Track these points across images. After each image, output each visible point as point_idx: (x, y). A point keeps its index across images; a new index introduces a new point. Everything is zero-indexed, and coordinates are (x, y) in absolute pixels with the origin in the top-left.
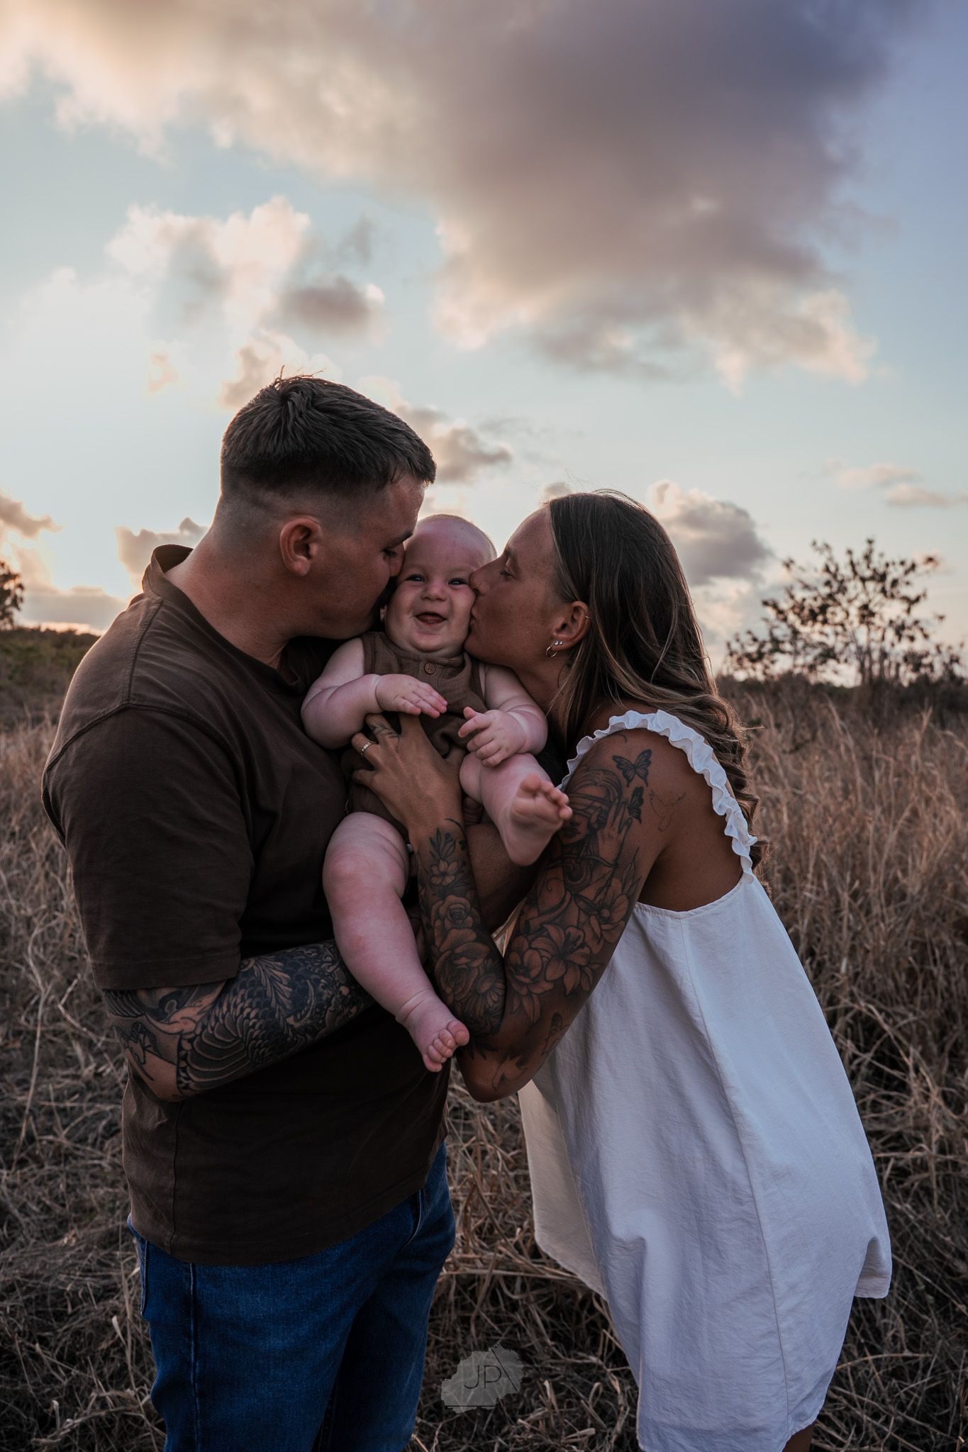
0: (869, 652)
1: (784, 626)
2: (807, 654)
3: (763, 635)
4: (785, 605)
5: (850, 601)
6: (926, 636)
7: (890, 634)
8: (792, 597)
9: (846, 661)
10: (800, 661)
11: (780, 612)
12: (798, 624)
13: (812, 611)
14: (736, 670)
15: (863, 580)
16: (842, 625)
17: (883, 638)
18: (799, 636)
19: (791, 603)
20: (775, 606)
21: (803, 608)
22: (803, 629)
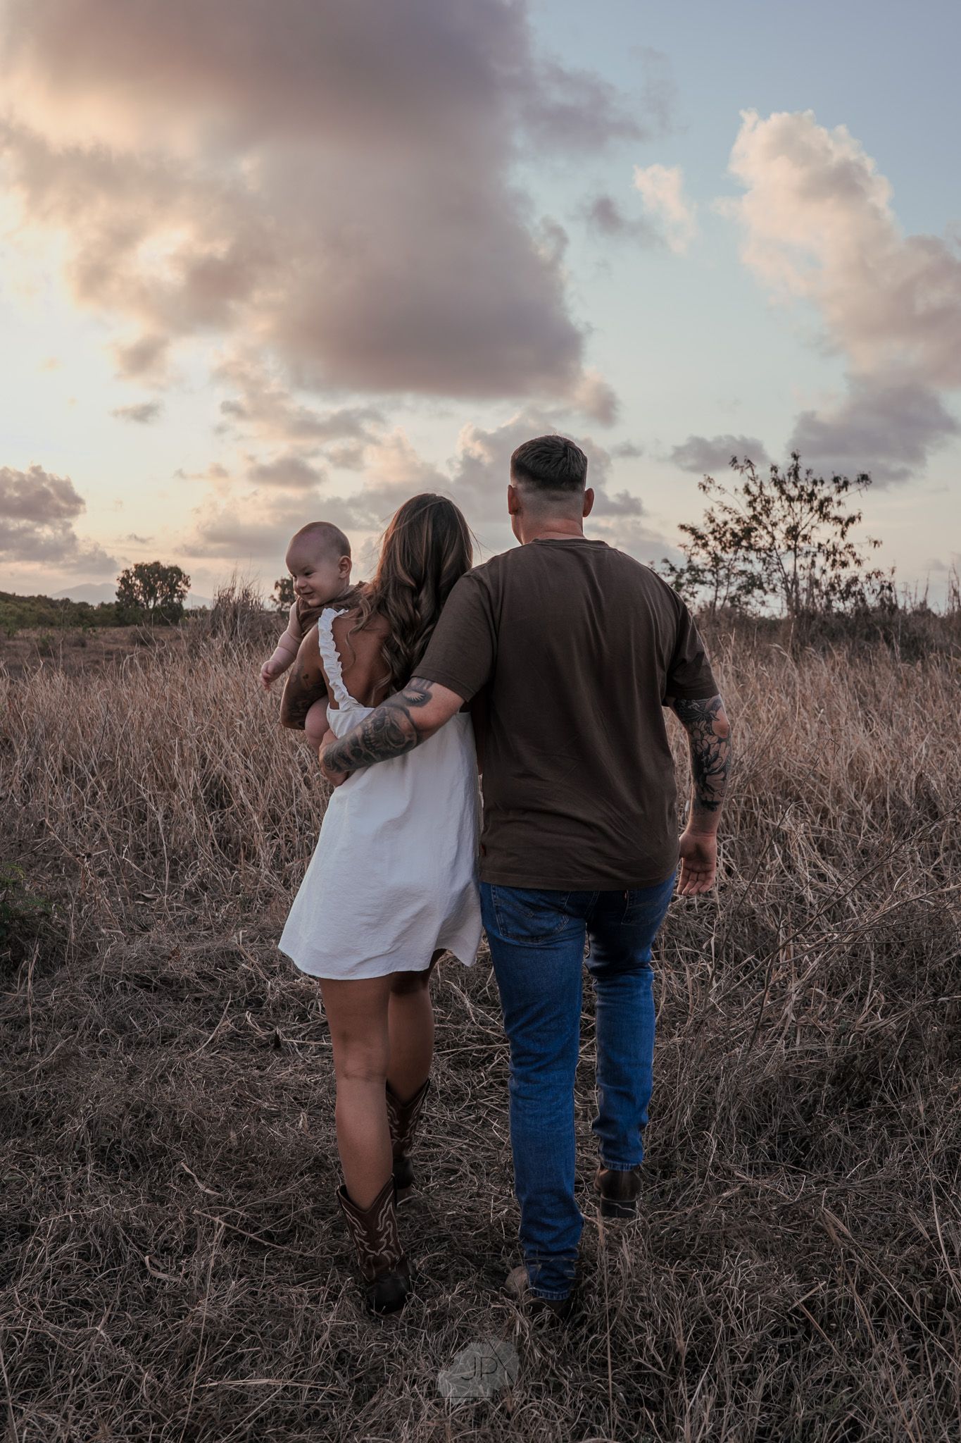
0: (795, 582)
1: (703, 553)
2: (730, 584)
3: (681, 564)
4: (704, 530)
5: (774, 525)
6: (858, 562)
7: (820, 560)
8: (712, 521)
9: (774, 590)
10: (723, 592)
11: (701, 537)
13: (733, 535)
15: (790, 500)
16: (768, 551)
17: (813, 563)
18: (721, 565)
19: (712, 526)
20: (693, 531)
21: (725, 532)
22: (725, 556)
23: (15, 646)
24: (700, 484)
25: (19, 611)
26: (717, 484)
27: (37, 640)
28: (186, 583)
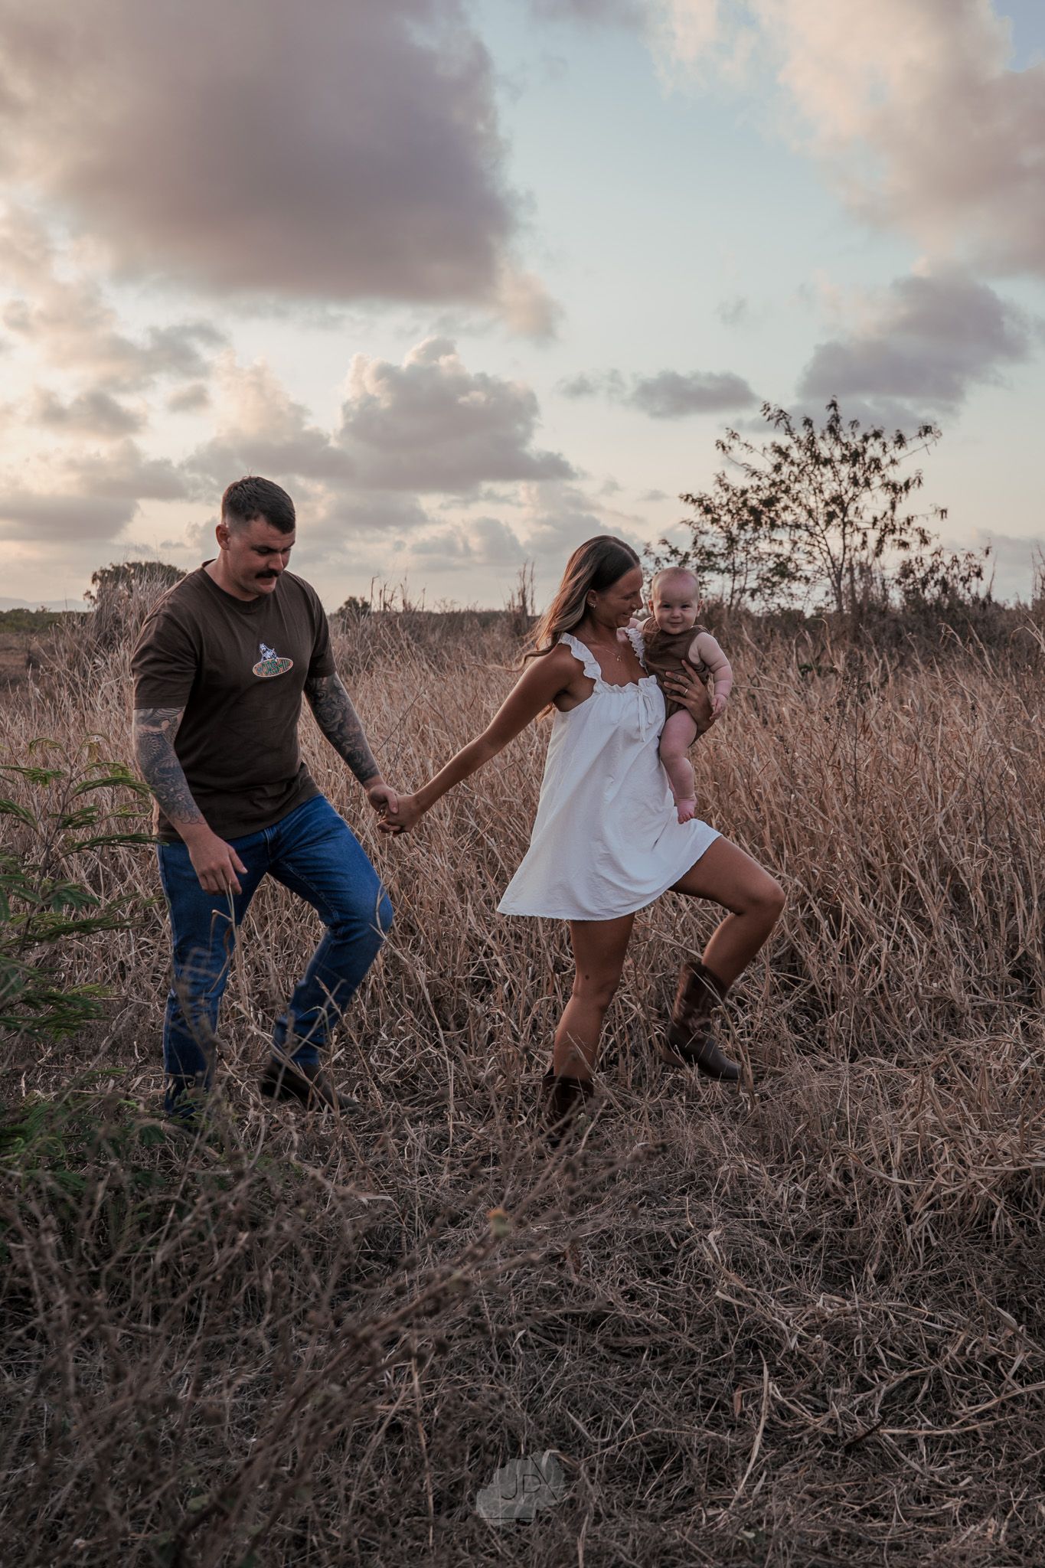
3: (686, 545)
8: (727, 489)
10: (739, 582)
11: (708, 510)
12: (735, 531)
15: (828, 462)
18: (738, 546)
19: (726, 496)
20: (702, 502)
21: (743, 503)
22: (742, 535)
24: (718, 442)
26: (742, 440)
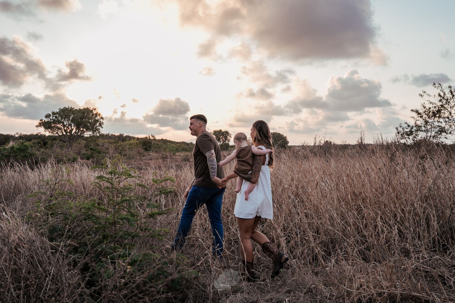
1: (421, 119)
2: (433, 131)
4: (421, 111)
8: (425, 108)
9: (450, 133)
10: (429, 134)
11: (419, 114)
12: (427, 120)
13: (433, 113)
14: (401, 139)
16: (448, 118)
18: (428, 124)
19: (424, 110)
20: (417, 112)
21: (430, 112)
22: (430, 121)
23: (176, 158)
24: (419, 94)
25: (176, 147)
26: (427, 94)
27: (183, 156)
28: (230, 136)
